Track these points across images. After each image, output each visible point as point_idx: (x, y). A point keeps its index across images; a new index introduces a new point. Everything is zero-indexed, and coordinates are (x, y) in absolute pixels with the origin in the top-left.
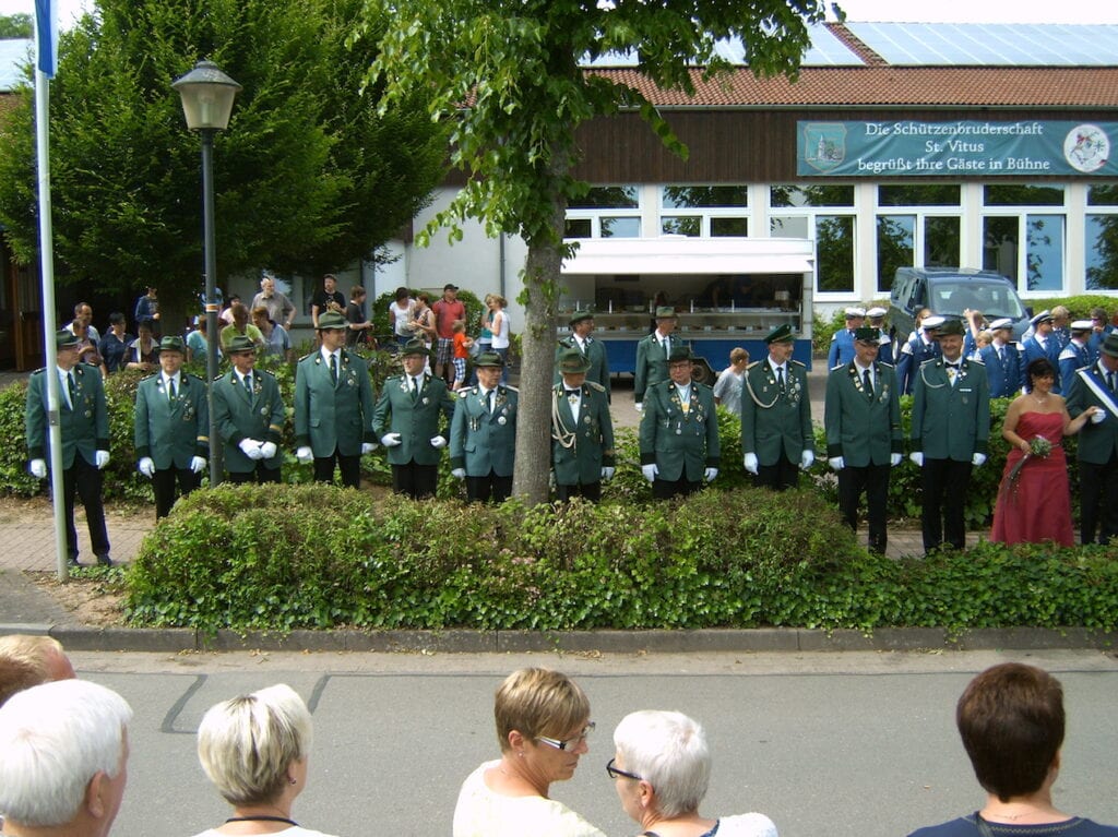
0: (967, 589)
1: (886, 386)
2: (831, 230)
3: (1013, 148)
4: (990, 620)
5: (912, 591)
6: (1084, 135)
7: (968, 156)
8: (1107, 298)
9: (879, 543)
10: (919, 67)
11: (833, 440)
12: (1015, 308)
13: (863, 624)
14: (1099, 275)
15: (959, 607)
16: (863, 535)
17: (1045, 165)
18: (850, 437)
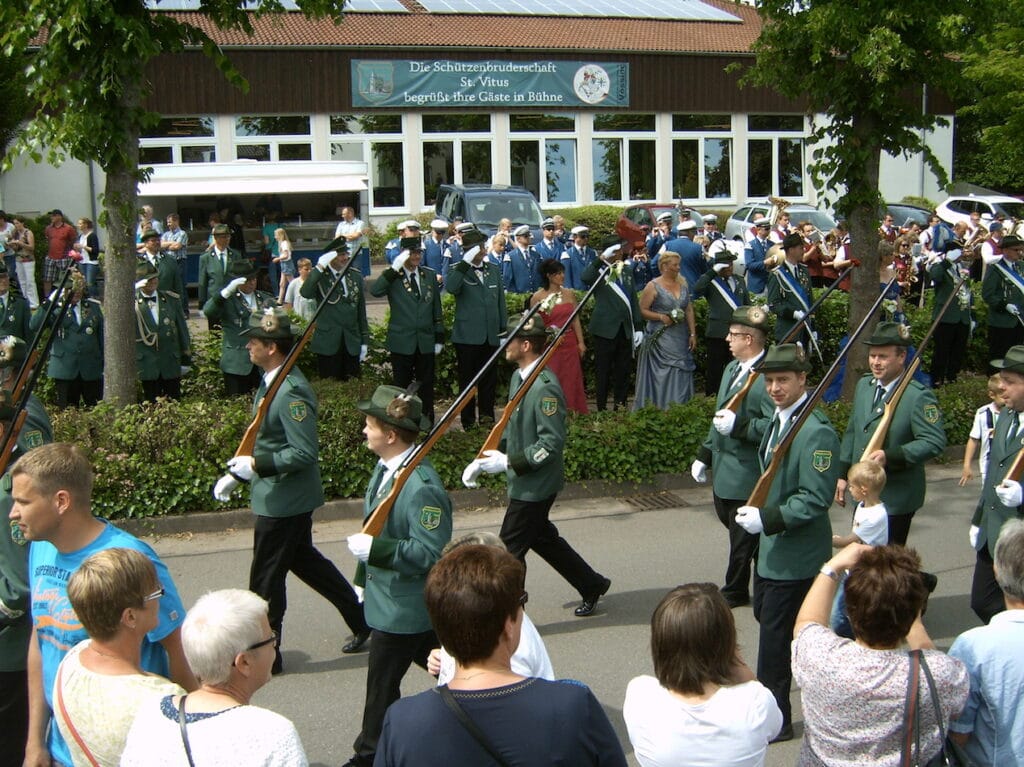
1: (429, 287)
3: (533, 82)
5: (460, 460)
6: (589, 73)
7: (496, 90)
8: (611, 207)
10: (454, 15)
12: (538, 217)
14: (605, 188)
17: (559, 98)
18: (399, 329)
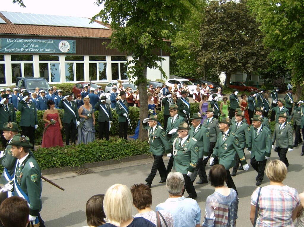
1: (12, 109)
3: (46, 46)
4: (44, 168)
6: (63, 43)
7: (35, 48)
10: (21, 24)
14: (69, 77)
17: (54, 51)
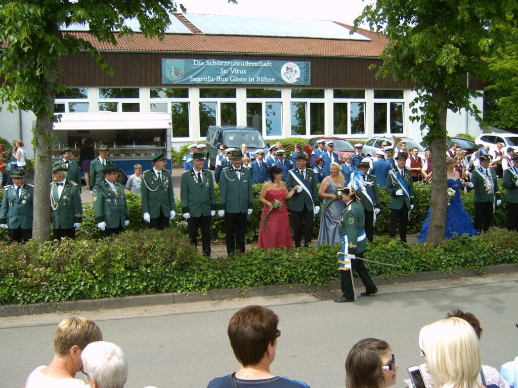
0: (248, 270)
1: (208, 180)
2: (178, 109)
3: (259, 72)
4: (258, 283)
5: (224, 273)
6: (289, 67)
7: (239, 76)
8: (301, 139)
9: (207, 252)
10: (217, 35)
11: (185, 205)
12: (262, 143)
13: (203, 289)
14: (296, 128)
15: (245, 278)
16: (200, 248)
17: (273, 80)
18: (193, 204)
